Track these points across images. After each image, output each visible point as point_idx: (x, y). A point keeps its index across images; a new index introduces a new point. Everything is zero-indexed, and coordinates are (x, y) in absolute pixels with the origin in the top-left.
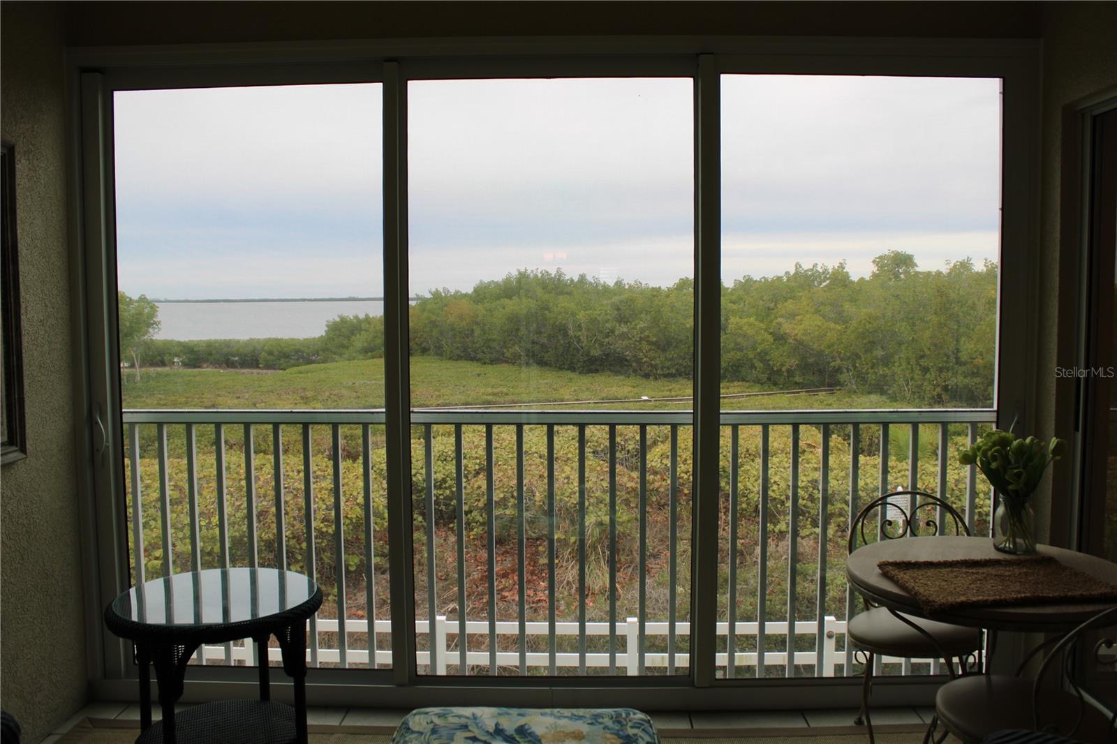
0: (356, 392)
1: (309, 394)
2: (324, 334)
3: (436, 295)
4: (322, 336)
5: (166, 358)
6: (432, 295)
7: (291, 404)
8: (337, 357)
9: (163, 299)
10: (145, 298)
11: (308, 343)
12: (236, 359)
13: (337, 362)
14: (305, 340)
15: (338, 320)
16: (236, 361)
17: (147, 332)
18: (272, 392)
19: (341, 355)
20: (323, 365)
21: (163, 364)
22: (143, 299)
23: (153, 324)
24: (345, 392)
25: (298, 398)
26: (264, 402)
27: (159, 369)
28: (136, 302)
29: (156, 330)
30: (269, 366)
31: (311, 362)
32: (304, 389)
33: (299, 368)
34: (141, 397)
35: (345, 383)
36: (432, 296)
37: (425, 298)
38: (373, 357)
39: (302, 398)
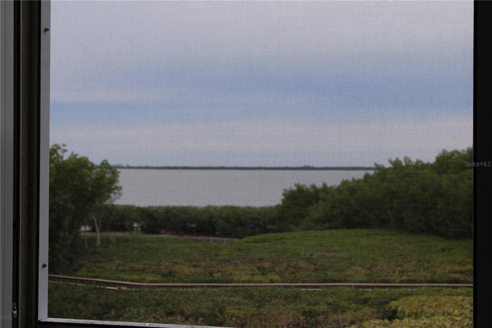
0: (315, 264)
1: (266, 265)
2: (280, 203)
3: (397, 164)
4: (279, 205)
5: (127, 223)
6: (393, 164)
7: (248, 274)
8: (293, 227)
9: (125, 165)
10: (107, 163)
11: (264, 211)
12: (194, 226)
13: (293, 231)
14: (262, 208)
15: (295, 188)
16: (193, 228)
17: (109, 197)
18: (229, 261)
19: (297, 225)
20: (279, 235)
21: (123, 229)
22: (105, 165)
23: (114, 189)
24: (302, 264)
25: (255, 269)
26: (221, 272)
27: (120, 234)
28: (98, 167)
29: (117, 195)
30: (226, 234)
31: (267, 231)
32: (261, 260)
33: (257, 237)
34: (100, 262)
35: (302, 254)
36: (392, 166)
37: (383, 167)
38: (330, 228)
39: (259, 268)
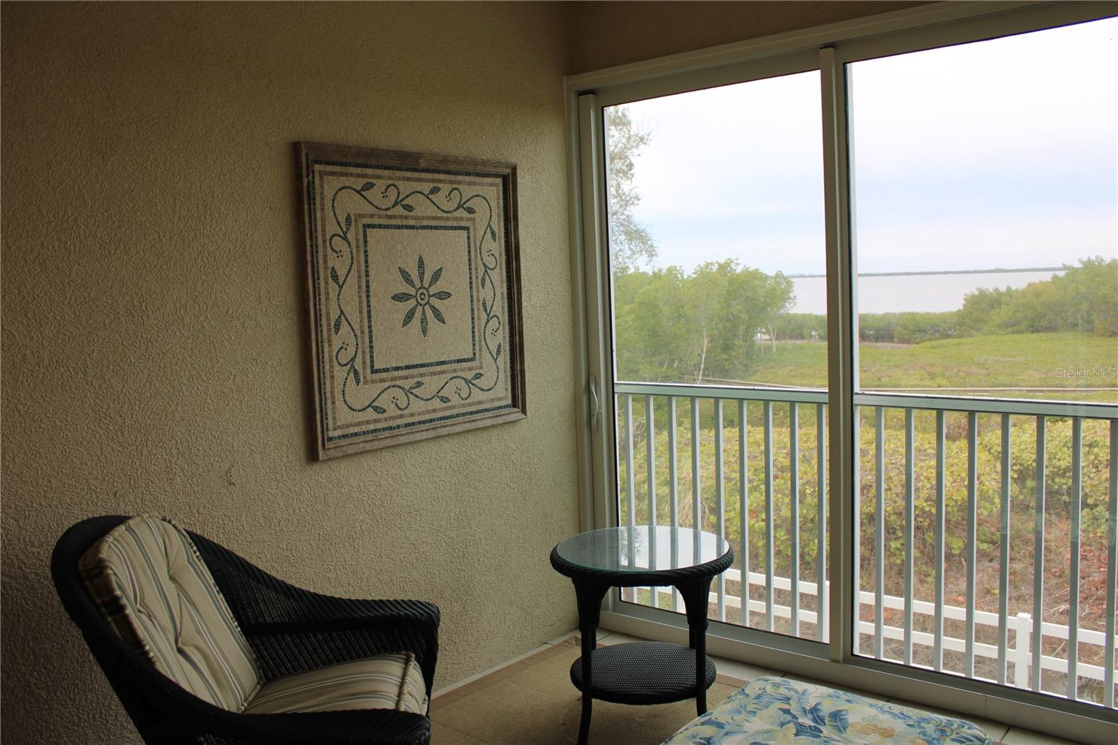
0: (987, 369)
1: (937, 370)
2: (962, 308)
3: (1089, 266)
4: (960, 310)
5: (805, 331)
6: (1083, 264)
7: (916, 379)
8: (974, 332)
9: (807, 274)
10: (781, 274)
11: (944, 317)
12: (872, 332)
13: (973, 336)
14: (941, 314)
15: (976, 293)
16: (871, 335)
17: (783, 306)
18: (899, 366)
19: (978, 330)
20: (957, 340)
21: (802, 337)
22: (779, 275)
23: (788, 299)
24: (974, 369)
25: (924, 374)
26: (890, 377)
27: (798, 342)
28: (773, 278)
29: (792, 305)
30: (904, 341)
31: (949, 336)
32: (932, 365)
33: (933, 343)
34: (774, 368)
35: (976, 360)
36: (1082, 266)
37: (1073, 268)
38: (1014, 332)
39: (929, 374)
